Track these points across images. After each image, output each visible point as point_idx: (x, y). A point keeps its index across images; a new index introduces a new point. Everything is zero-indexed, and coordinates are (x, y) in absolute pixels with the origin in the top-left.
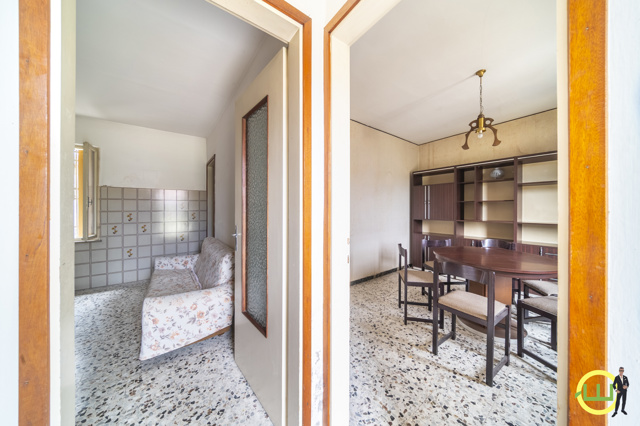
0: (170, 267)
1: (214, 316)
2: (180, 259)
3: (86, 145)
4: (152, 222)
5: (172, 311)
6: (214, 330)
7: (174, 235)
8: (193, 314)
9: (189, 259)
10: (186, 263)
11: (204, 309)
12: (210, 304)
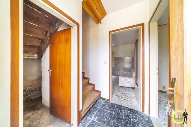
0: (125, 73)
1: (131, 83)
2: (127, 72)
3: (113, 51)
4: (122, 64)
5: (123, 79)
6: (131, 86)
7: (126, 67)
8: (127, 81)
9: (129, 72)
10: (128, 73)
11: (129, 81)
12: (130, 80)
